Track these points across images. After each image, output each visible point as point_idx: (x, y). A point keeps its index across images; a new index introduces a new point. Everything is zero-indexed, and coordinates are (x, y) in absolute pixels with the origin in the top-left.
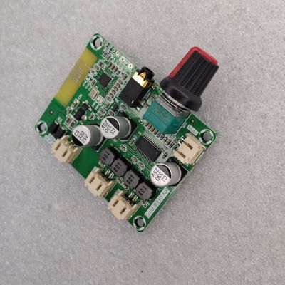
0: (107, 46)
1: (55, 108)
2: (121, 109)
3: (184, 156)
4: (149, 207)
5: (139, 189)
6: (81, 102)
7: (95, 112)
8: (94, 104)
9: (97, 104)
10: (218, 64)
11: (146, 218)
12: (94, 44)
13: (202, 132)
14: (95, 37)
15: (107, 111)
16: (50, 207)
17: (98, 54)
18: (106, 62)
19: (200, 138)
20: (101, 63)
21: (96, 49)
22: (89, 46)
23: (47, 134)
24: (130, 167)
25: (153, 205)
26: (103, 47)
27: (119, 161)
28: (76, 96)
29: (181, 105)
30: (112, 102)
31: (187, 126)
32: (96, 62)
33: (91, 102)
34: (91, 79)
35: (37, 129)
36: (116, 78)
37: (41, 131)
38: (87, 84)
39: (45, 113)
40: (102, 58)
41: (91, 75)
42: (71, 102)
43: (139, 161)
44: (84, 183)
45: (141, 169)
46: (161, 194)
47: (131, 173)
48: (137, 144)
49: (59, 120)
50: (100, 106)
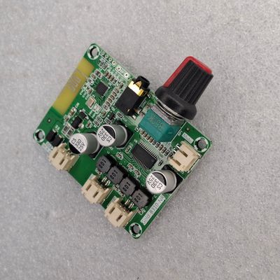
0: (104, 56)
1: (53, 116)
2: (117, 117)
3: (179, 164)
4: (145, 214)
5: (135, 196)
6: (78, 111)
7: (92, 120)
8: (91, 113)
9: (93, 112)
10: (213, 73)
11: (142, 224)
12: (91, 54)
13: (197, 140)
14: (92, 47)
15: (104, 119)
16: (48, 214)
17: (95, 64)
18: (103, 71)
19: (195, 146)
20: (98, 73)
21: (93, 59)
22: (86, 56)
23: (45, 142)
24: (127, 175)
25: (148, 212)
26: (100, 57)
27: (115, 168)
28: (73, 105)
29: (176, 114)
30: (109, 110)
31: (182, 134)
32: (93, 71)
33: (88, 110)
34: (87, 87)
35: (35, 137)
36: (113, 87)
37: (39, 139)
38: (84, 92)
39: (43, 121)
40: (98, 67)
41: (88, 84)
42: (69, 110)
43: (135, 169)
44: (81, 190)
45: (137, 176)
46: (157, 201)
47: (127, 180)
48: (133, 151)
49: (57, 128)
50: (96, 115)
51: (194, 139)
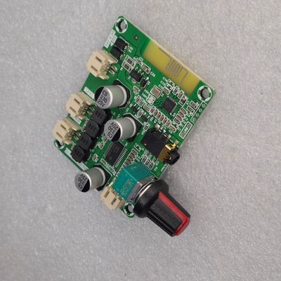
0: (201, 107)
8: (147, 92)
9: (147, 95)
15: (142, 108)
17: (193, 96)
18: (185, 107)
21: (200, 95)
22: (201, 84)
23: (117, 33)
26: (200, 102)
27: (98, 128)
28: (154, 69)
30: (150, 114)
32: (185, 94)
33: (149, 88)
34: (167, 87)
36: (171, 118)
38: (165, 82)
40: (189, 100)
41: (173, 88)
43: (104, 143)
45: (99, 144)
49: (130, 49)
50: (145, 99)
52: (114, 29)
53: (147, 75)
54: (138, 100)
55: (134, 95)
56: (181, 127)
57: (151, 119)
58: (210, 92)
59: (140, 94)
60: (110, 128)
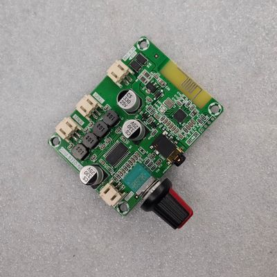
0: (210, 120)
1: (160, 60)
2: (153, 130)
4: (68, 151)
5: (81, 147)
8: (159, 102)
9: (159, 105)
11: (59, 148)
15: (153, 116)
17: (204, 111)
18: (196, 118)
19: (122, 202)
20: (195, 114)
22: (213, 100)
23: (137, 50)
25: (70, 155)
26: (210, 115)
28: (169, 84)
30: (160, 122)
31: (133, 191)
32: (197, 108)
33: (162, 100)
35: (142, 39)
36: (181, 127)
37: (140, 43)
38: (179, 96)
40: (200, 113)
41: (186, 102)
43: (106, 145)
45: (100, 146)
46: (78, 163)
48: (121, 145)
49: (149, 65)
50: (157, 108)
51: (128, 202)
52: (136, 46)
53: (162, 89)
54: (150, 108)
55: (146, 104)
56: (189, 136)
57: (160, 127)
58: (220, 108)
59: (153, 104)
60: (129, 127)
